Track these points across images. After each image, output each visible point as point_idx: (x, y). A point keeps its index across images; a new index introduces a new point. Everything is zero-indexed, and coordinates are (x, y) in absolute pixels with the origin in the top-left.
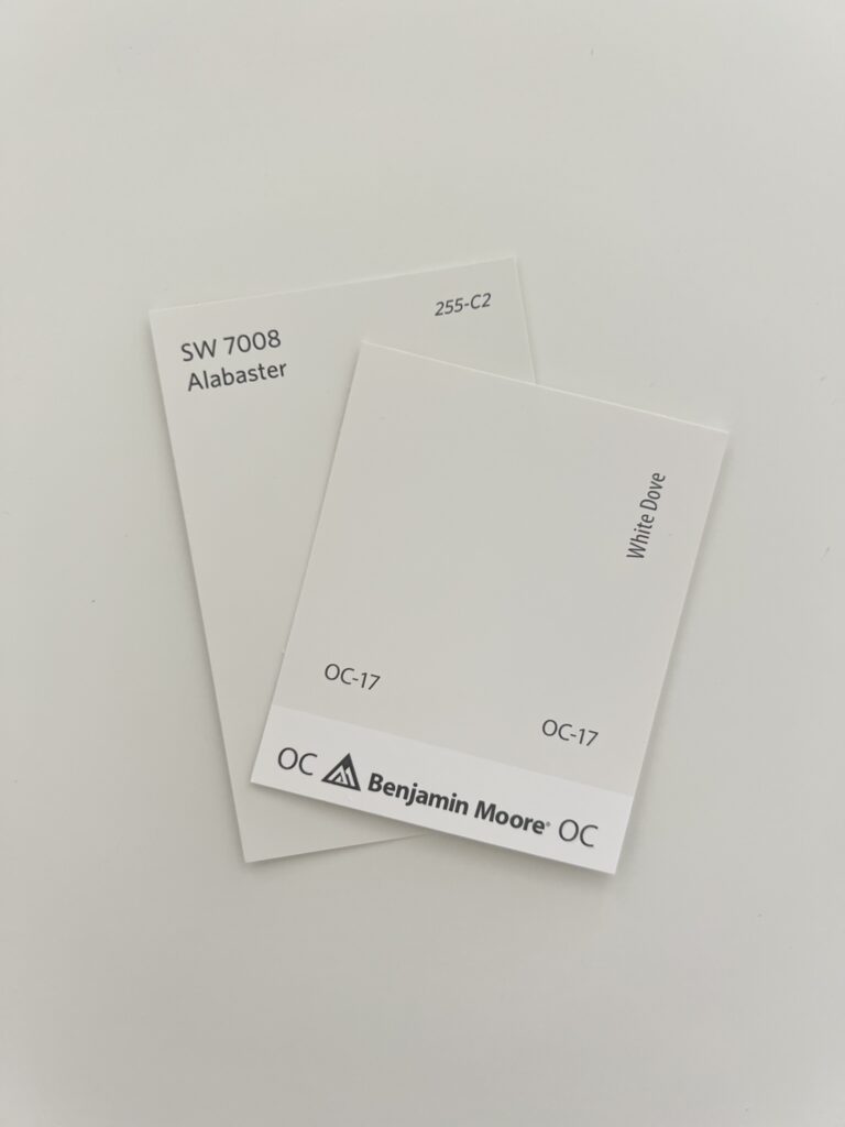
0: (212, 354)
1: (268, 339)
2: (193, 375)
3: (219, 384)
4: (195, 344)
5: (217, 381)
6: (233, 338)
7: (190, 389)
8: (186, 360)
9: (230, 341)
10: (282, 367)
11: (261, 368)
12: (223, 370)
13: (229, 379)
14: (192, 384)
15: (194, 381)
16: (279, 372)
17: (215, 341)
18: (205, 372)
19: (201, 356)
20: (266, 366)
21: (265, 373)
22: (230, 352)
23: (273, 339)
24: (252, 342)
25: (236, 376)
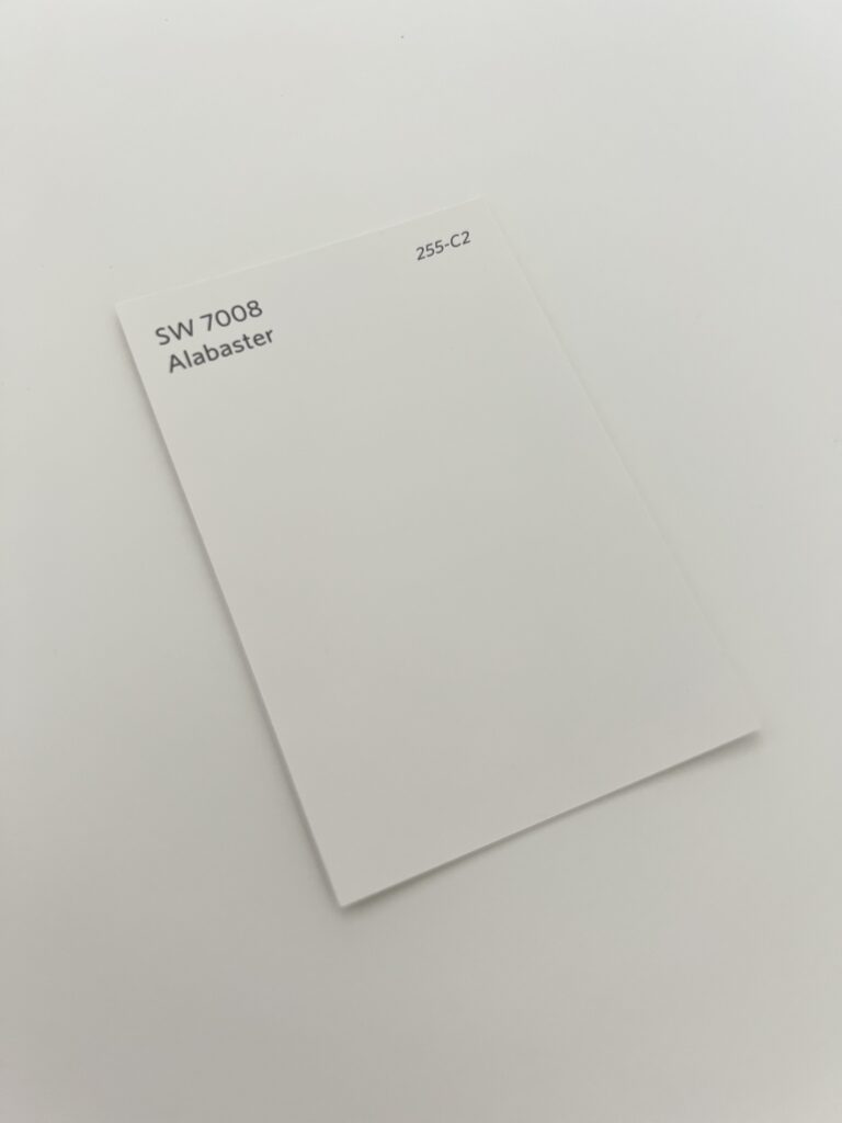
0: (190, 333)
1: (248, 310)
2: (173, 357)
3: (203, 361)
4: (170, 328)
5: (200, 359)
6: (210, 316)
7: (171, 370)
8: (162, 344)
9: (207, 319)
10: (268, 334)
11: (246, 339)
12: (205, 347)
13: (212, 354)
14: (172, 366)
15: (174, 362)
16: (266, 339)
17: (191, 322)
18: (185, 353)
19: (178, 337)
20: (251, 335)
21: (251, 342)
22: (209, 328)
23: (254, 309)
24: (231, 316)
25: (220, 350)
